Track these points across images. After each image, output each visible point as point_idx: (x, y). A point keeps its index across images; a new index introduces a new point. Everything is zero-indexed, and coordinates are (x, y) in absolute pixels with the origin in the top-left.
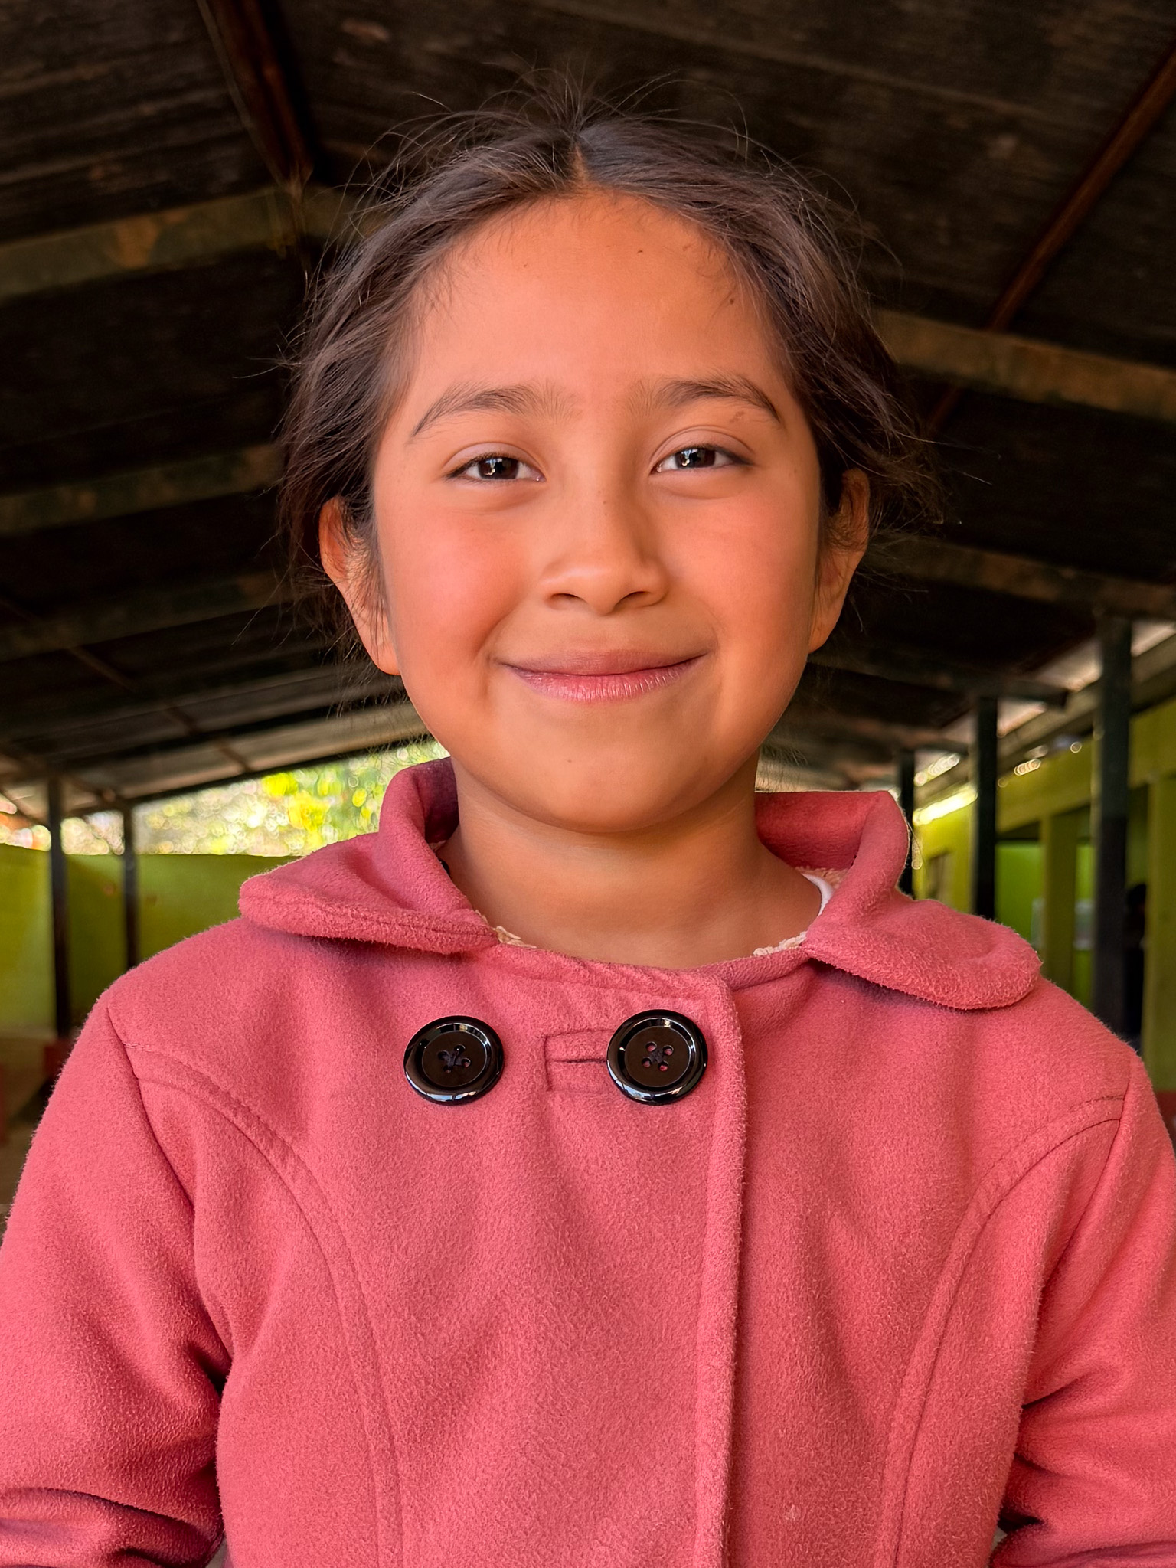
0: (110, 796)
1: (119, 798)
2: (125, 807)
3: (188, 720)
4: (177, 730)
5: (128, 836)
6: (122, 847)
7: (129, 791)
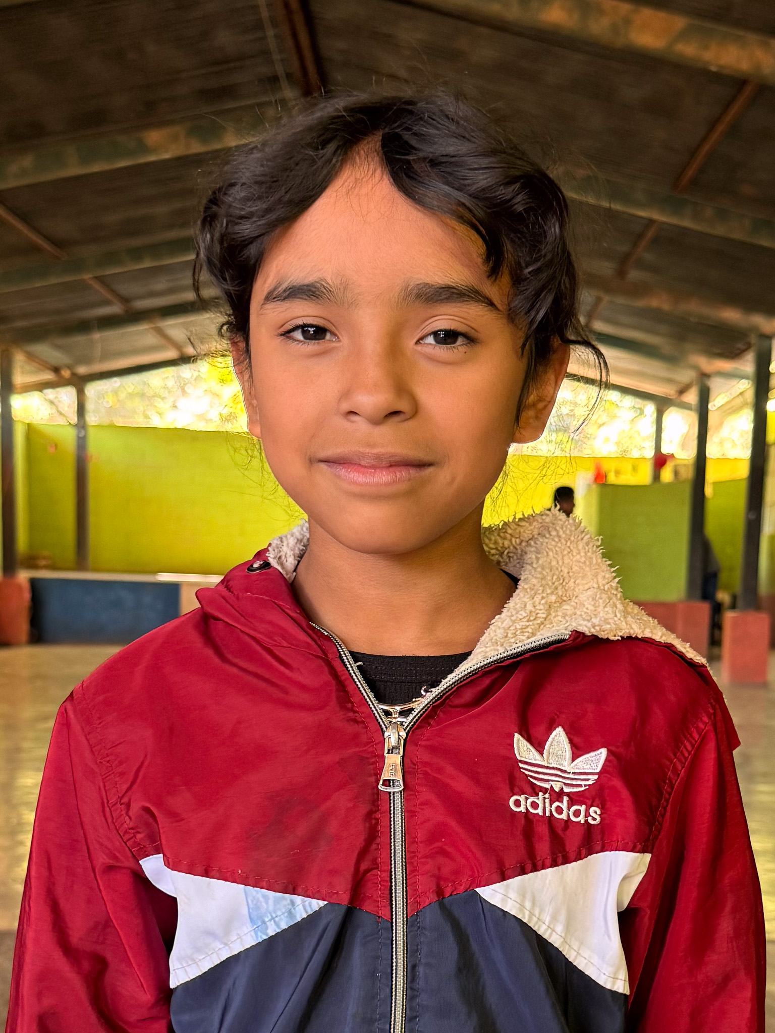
0: (66, 373)
1: (74, 374)
2: (79, 382)
3: (125, 300)
4: (115, 309)
5: (81, 410)
6: (76, 419)
7: (82, 370)
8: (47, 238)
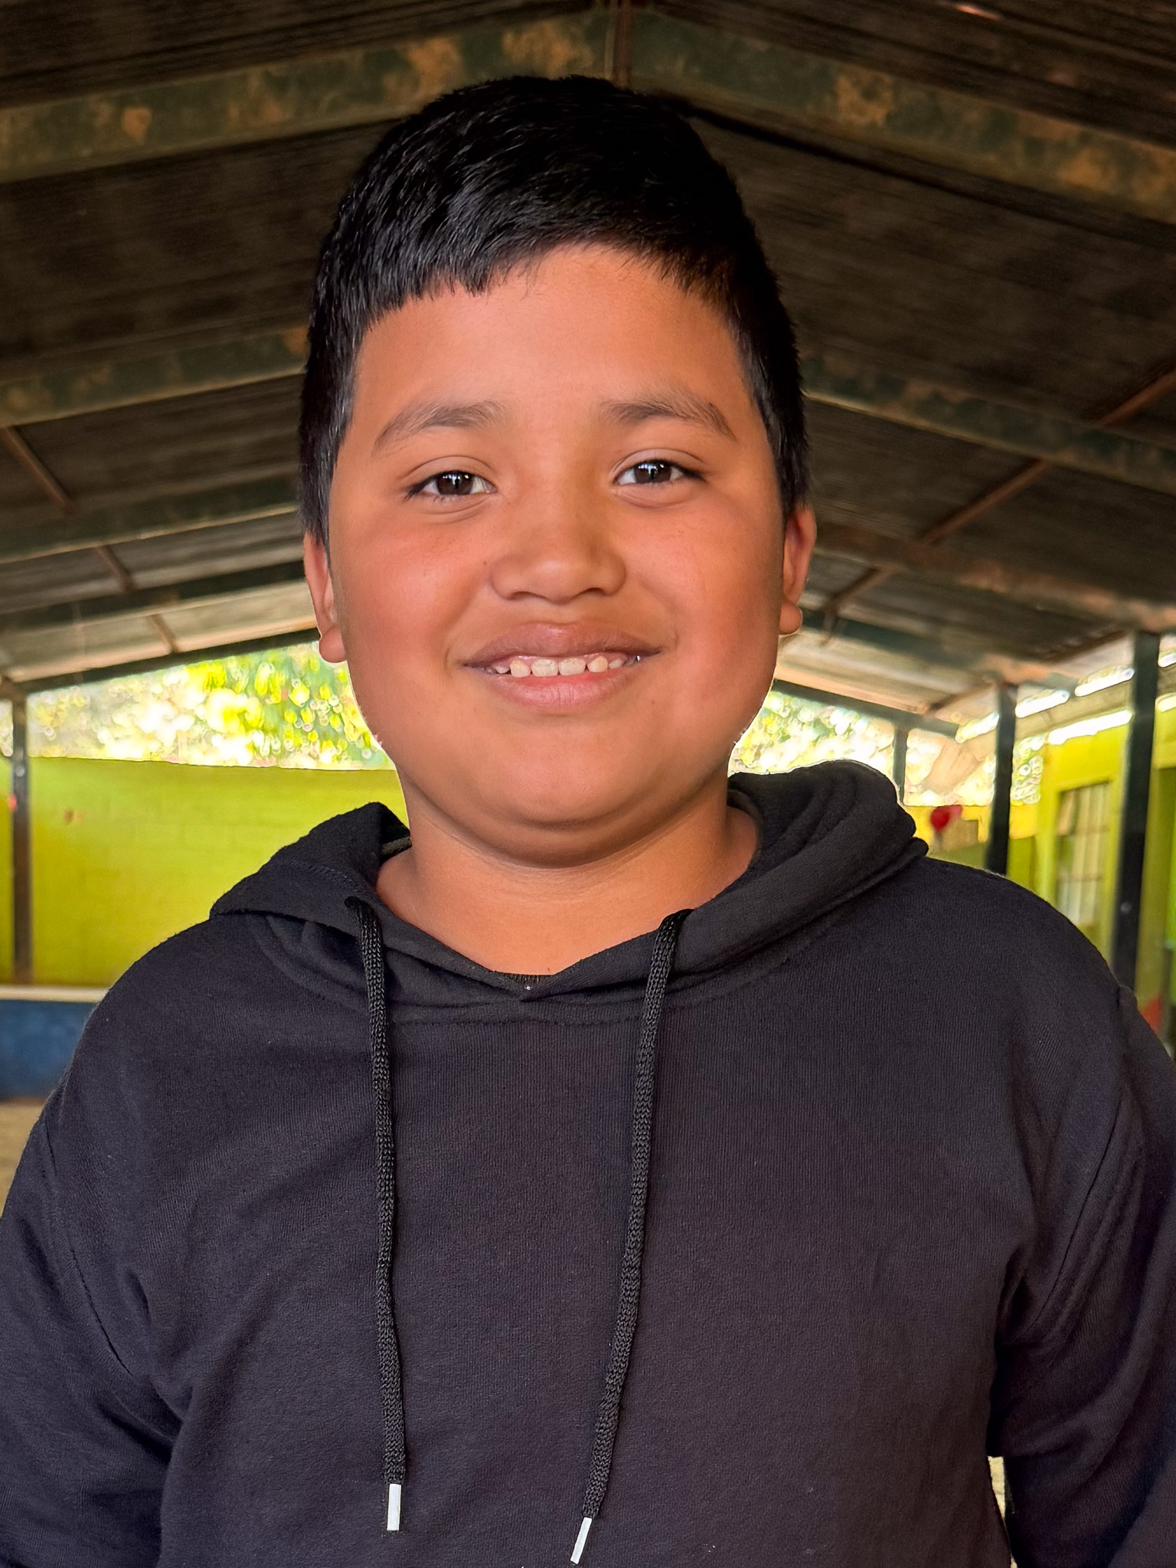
1: (6, 680)
2: (17, 693)
5: (20, 735)
6: (11, 748)
8: (60, 484)
